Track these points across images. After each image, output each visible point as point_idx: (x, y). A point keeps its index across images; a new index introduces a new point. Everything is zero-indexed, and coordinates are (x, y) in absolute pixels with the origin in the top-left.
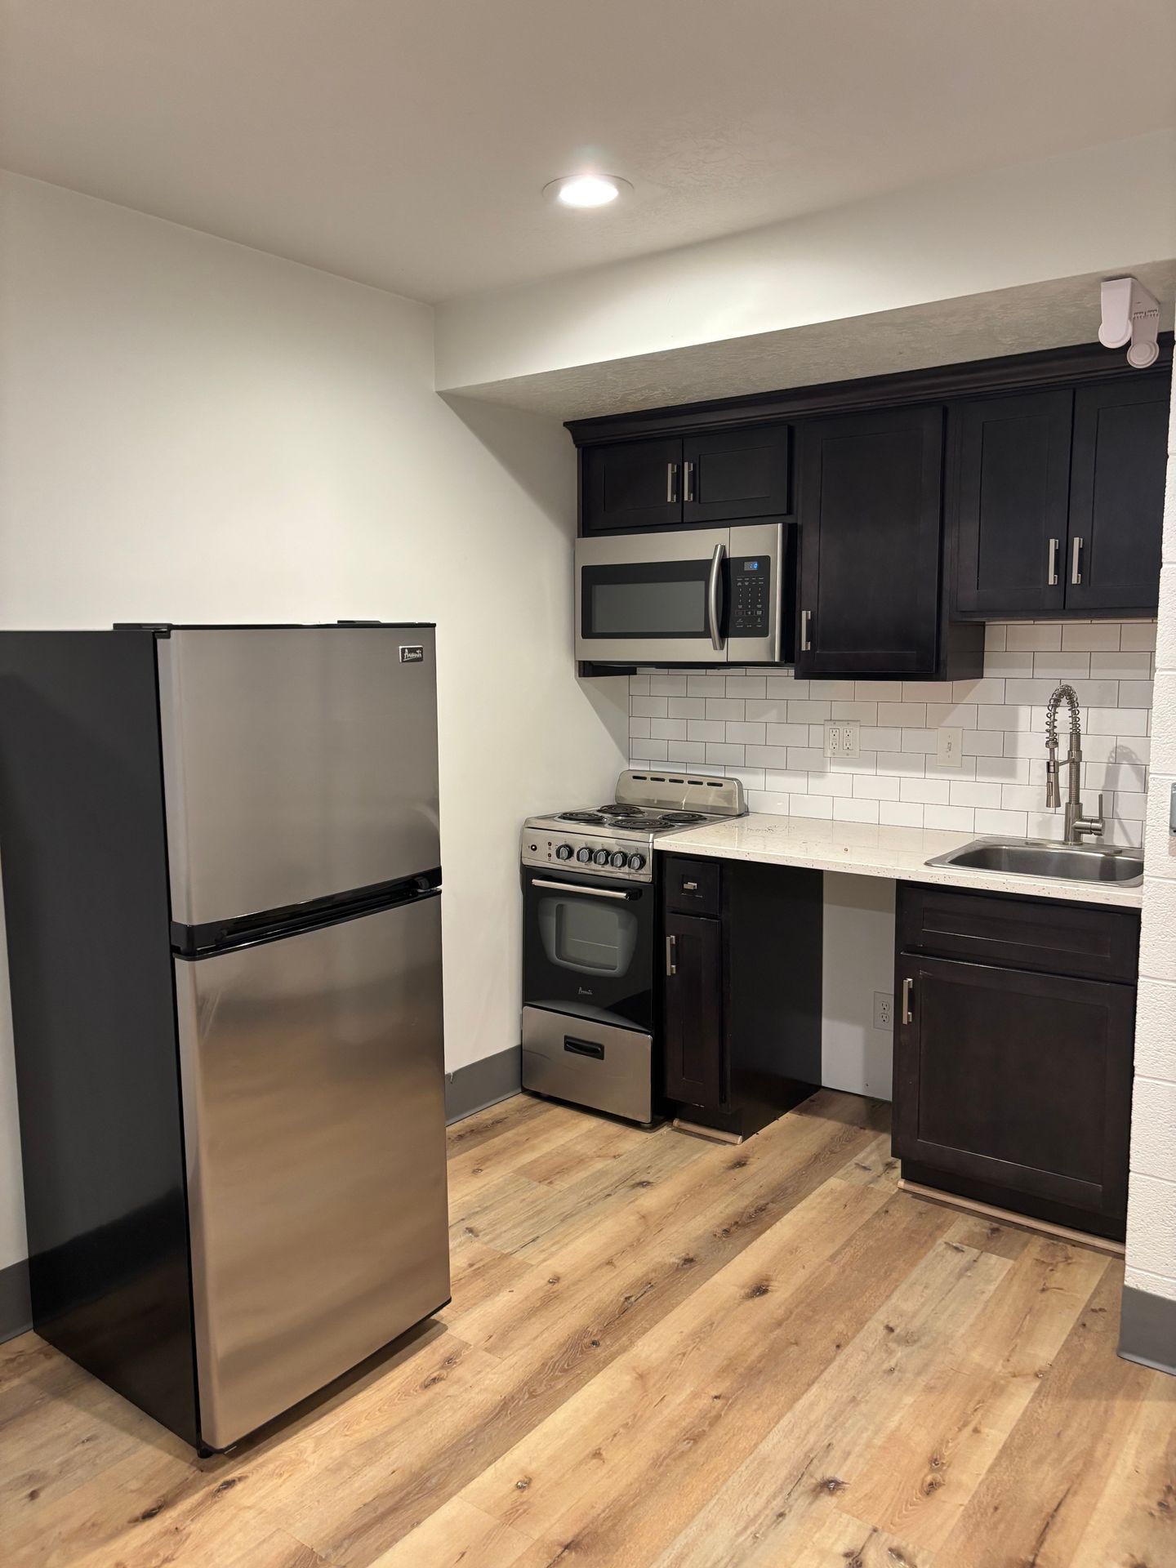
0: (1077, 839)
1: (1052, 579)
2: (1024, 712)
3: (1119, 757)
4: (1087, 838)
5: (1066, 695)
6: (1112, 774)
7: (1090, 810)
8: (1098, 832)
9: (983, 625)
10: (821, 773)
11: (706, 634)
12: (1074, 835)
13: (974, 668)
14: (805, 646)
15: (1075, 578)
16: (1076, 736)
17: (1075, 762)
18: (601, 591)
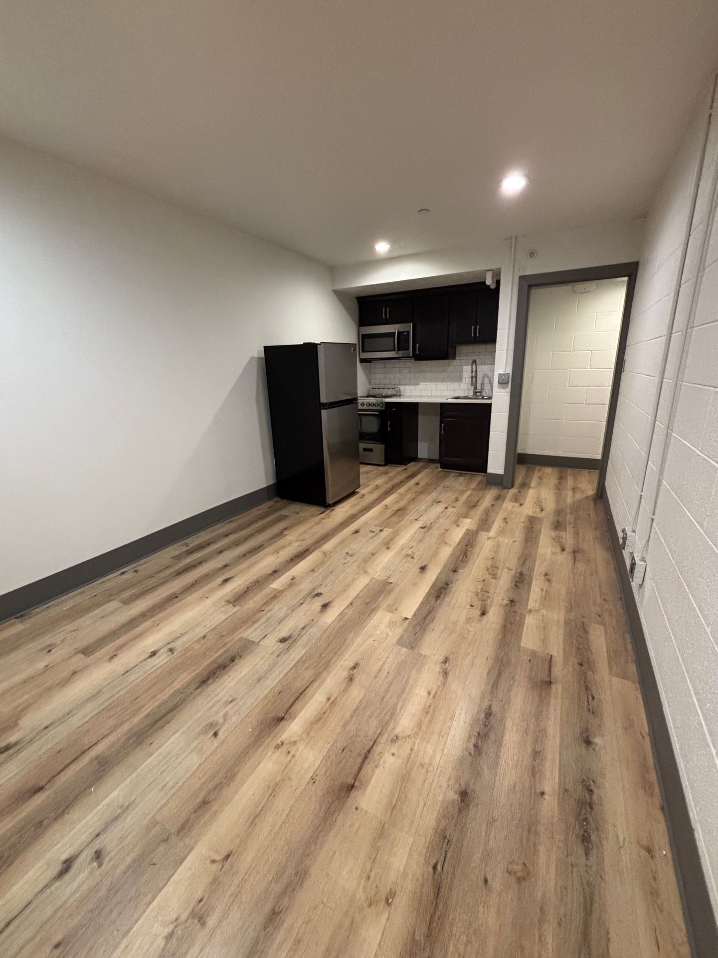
0: (476, 394)
1: (473, 335)
2: (465, 367)
3: (485, 376)
4: (478, 394)
5: (474, 362)
6: (483, 381)
7: (479, 387)
8: (480, 392)
9: (455, 347)
10: (418, 384)
11: (394, 350)
12: (475, 393)
13: (454, 358)
14: (417, 353)
15: (478, 335)
16: (476, 371)
17: (476, 377)
18: (366, 340)
